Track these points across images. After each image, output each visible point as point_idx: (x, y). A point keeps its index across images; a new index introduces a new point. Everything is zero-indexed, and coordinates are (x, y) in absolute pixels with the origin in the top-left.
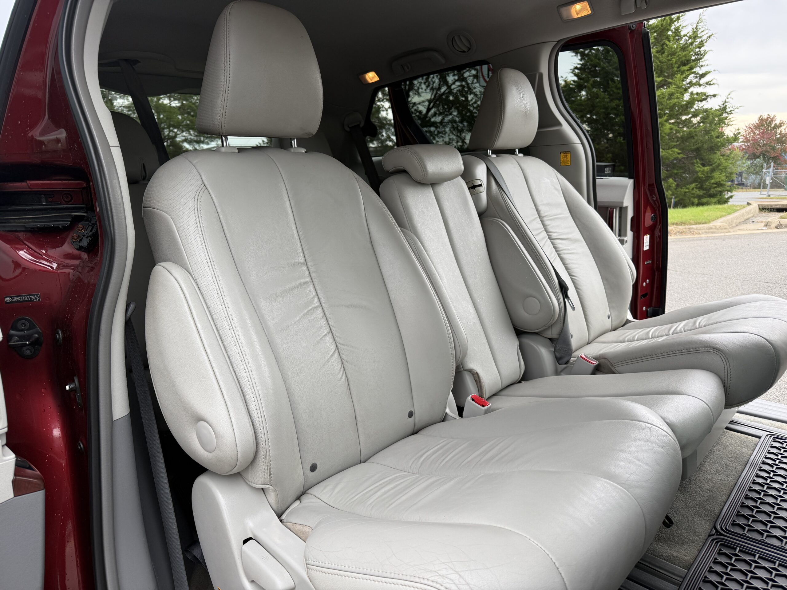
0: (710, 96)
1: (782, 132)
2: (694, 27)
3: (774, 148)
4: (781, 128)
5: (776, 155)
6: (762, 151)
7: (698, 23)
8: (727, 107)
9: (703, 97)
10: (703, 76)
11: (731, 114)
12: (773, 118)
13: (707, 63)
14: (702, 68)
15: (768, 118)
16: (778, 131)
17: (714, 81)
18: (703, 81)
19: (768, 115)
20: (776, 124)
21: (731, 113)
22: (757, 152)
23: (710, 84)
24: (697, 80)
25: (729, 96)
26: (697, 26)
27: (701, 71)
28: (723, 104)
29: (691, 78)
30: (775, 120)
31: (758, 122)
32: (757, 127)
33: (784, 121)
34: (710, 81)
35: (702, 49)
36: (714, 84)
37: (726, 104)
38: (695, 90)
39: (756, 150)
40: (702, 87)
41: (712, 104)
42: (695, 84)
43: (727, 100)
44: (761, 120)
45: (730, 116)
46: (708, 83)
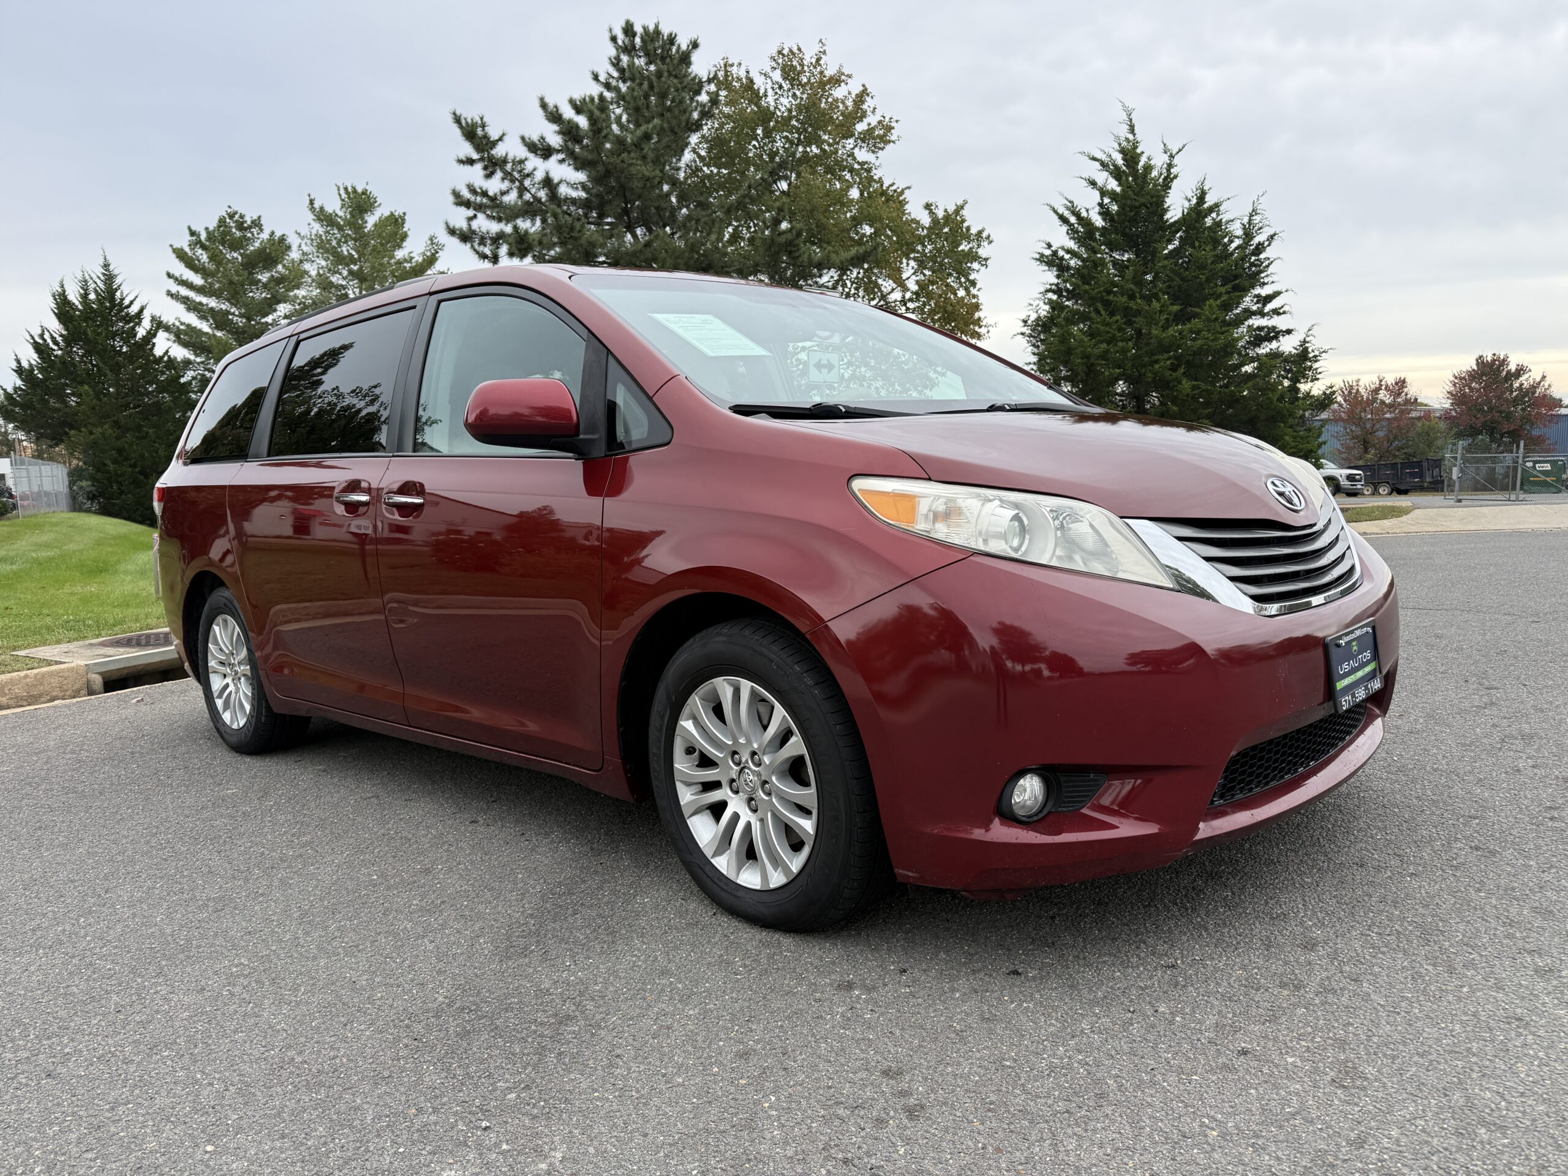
0: (1281, 331)
1: (1524, 387)
2: (1246, 220)
3: (1508, 416)
4: (1521, 379)
5: (1512, 427)
6: (1486, 421)
7: (1251, 215)
8: (1310, 350)
9: (1273, 334)
10: (1269, 298)
11: (1316, 361)
12: (1504, 360)
13: (1270, 279)
14: (1265, 287)
15: (1494, 361)
16: (1516, 385)
17: (1286, 308)
18: (1269, 307)
19: (1494, 355)
20: (1509, 372)
21: (1315, 359)
22: (1477, 422)
23: (1279, 314)
24: (1260, 305)
25: (1310, 332)
26: (1250, 220)
27: (1265, 291)
28: (1301, 346)
29: (1248, 302)
30: (1508, 365)
31: (1475, 368)
32: (1473, 376)
33: (1525, 365)
34: (1280, 309)
35: (1262, 256)
36: (1284, 313)
37: (1307, 345)
38: (1256, 322)
39: (1474, 419)
40: (1266, 318)
41: (1288, 345)
42: (1254, 313)
43: (1308, 339)
44: (1480, 361)
45: (1315, 365)
46: (1276, 312)
